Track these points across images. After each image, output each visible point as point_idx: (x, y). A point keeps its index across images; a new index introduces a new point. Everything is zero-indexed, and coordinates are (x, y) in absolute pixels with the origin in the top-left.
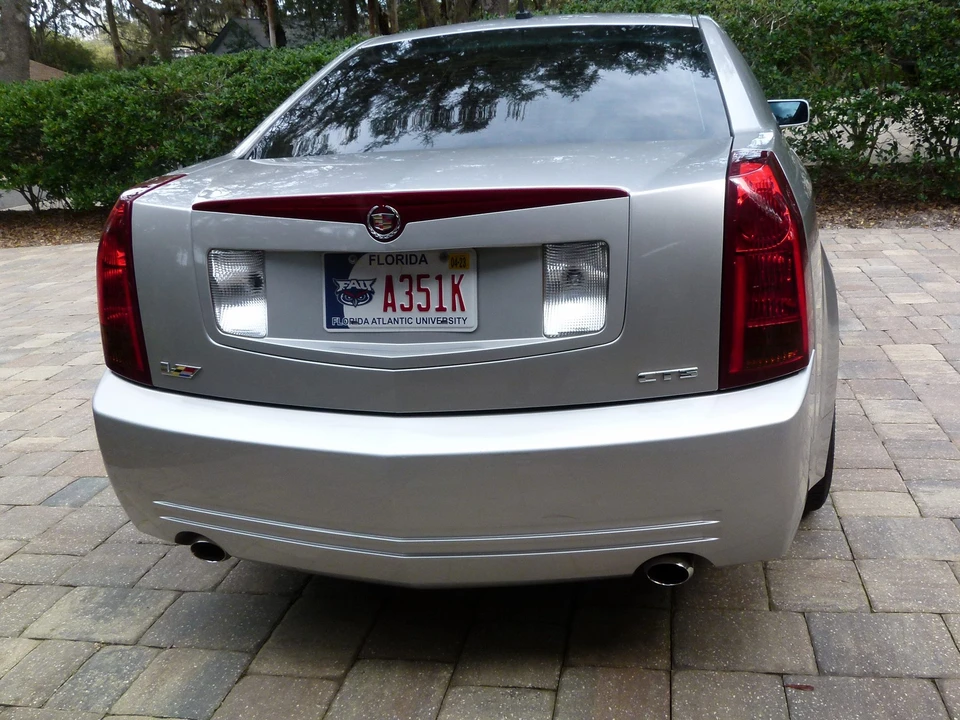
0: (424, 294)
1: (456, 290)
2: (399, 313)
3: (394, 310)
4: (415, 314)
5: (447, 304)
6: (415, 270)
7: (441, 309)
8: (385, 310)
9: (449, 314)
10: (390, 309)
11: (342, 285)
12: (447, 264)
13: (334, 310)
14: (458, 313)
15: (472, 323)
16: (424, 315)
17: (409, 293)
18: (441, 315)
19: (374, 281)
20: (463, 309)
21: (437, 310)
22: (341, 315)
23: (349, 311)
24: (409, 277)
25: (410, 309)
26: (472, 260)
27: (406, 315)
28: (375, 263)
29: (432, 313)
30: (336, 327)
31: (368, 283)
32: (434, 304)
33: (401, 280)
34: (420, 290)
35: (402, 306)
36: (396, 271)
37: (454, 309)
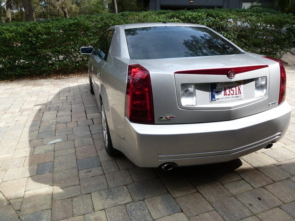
0: (232, 91)
1: (239, 89)
2: (227, 96)
3: (226, 95)
4: (231, 96)
5: (237, 93)
6: (230, 85)
7: (236, 94)
8: (224, 96)
9: (238, 95)
10: (225, 95)
11: (214, 90)
12: (237, 84)
13: (213, 97)
14: (240, 95)
15: (243, 97)
16: (233, 96)
17: (229, 91)
18: (236, 95)
19: (222, 89)
20: (241, 94)
21: (235, 94)
22: (215, 98)
23: (217, 97)
24: (229, 87)
25: (230, 95)
26: (242, 82)
27: (229, 96)
28: (222, 85)
29: (234, 95)
30: (214, 101)
31: (220, 90)
32: (235, 93)
33: (228, 88)
34: (232, 90)
35: (228, 94)
36: (226, 86)
37: (239, 94)
